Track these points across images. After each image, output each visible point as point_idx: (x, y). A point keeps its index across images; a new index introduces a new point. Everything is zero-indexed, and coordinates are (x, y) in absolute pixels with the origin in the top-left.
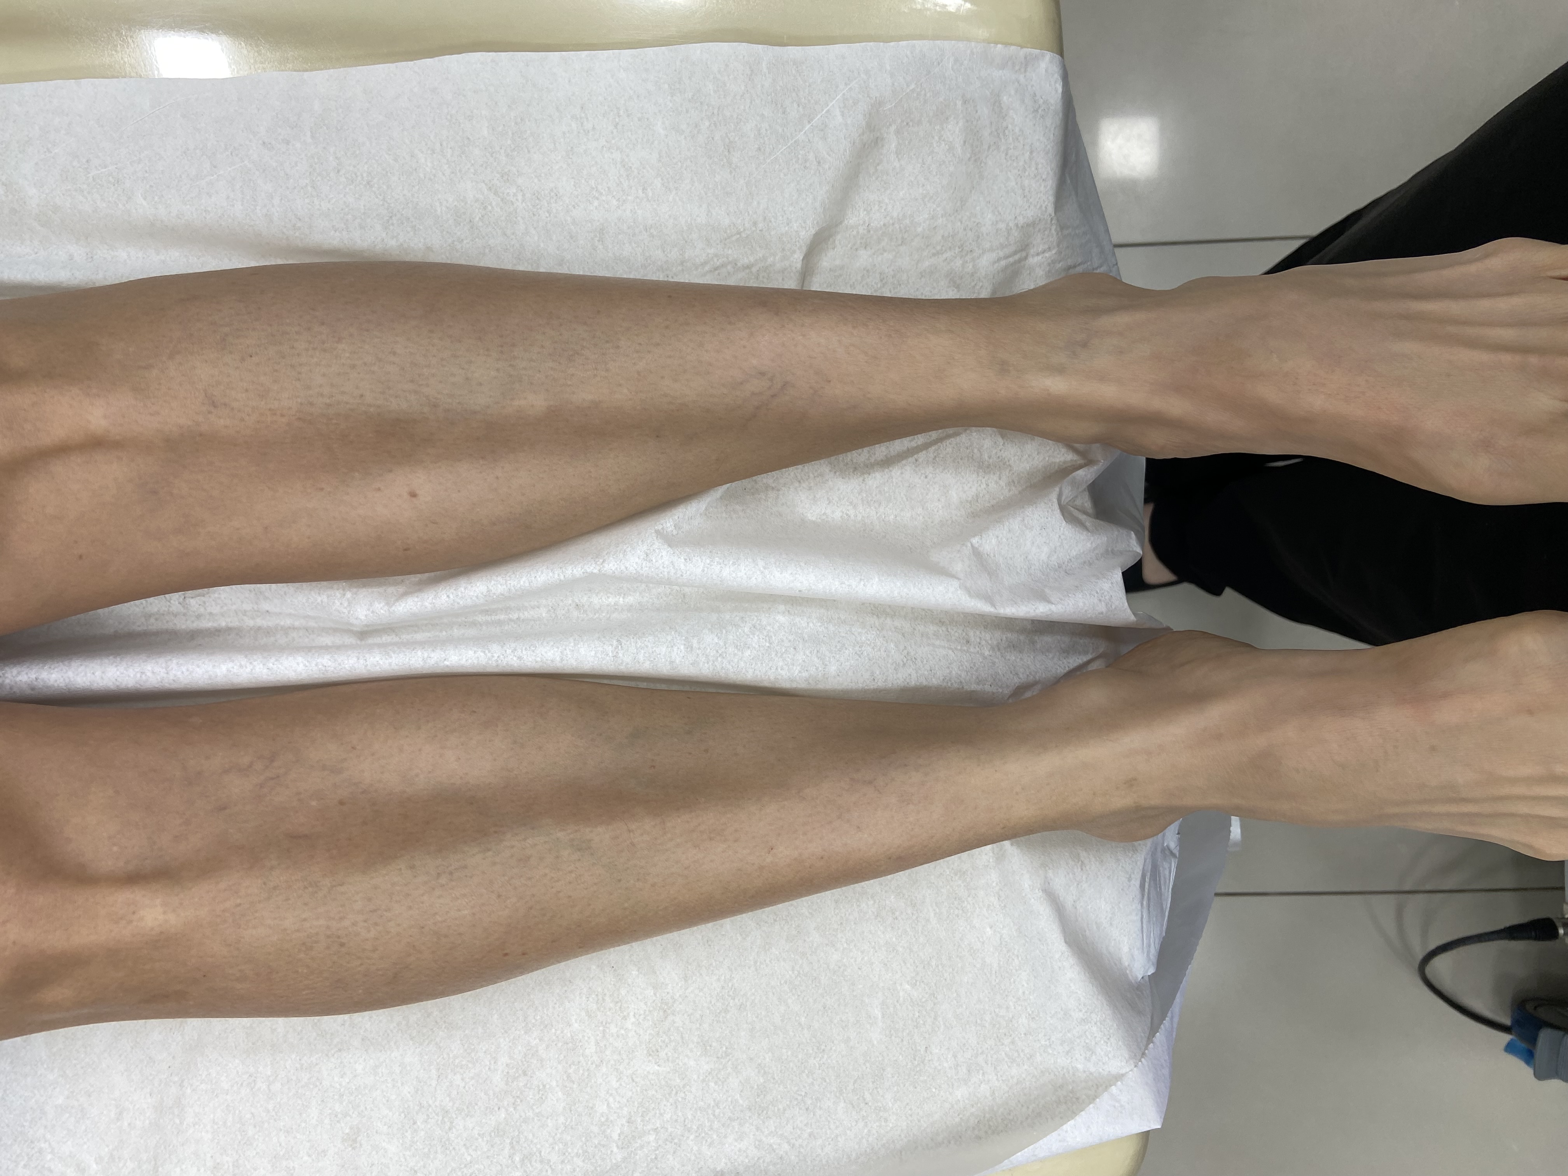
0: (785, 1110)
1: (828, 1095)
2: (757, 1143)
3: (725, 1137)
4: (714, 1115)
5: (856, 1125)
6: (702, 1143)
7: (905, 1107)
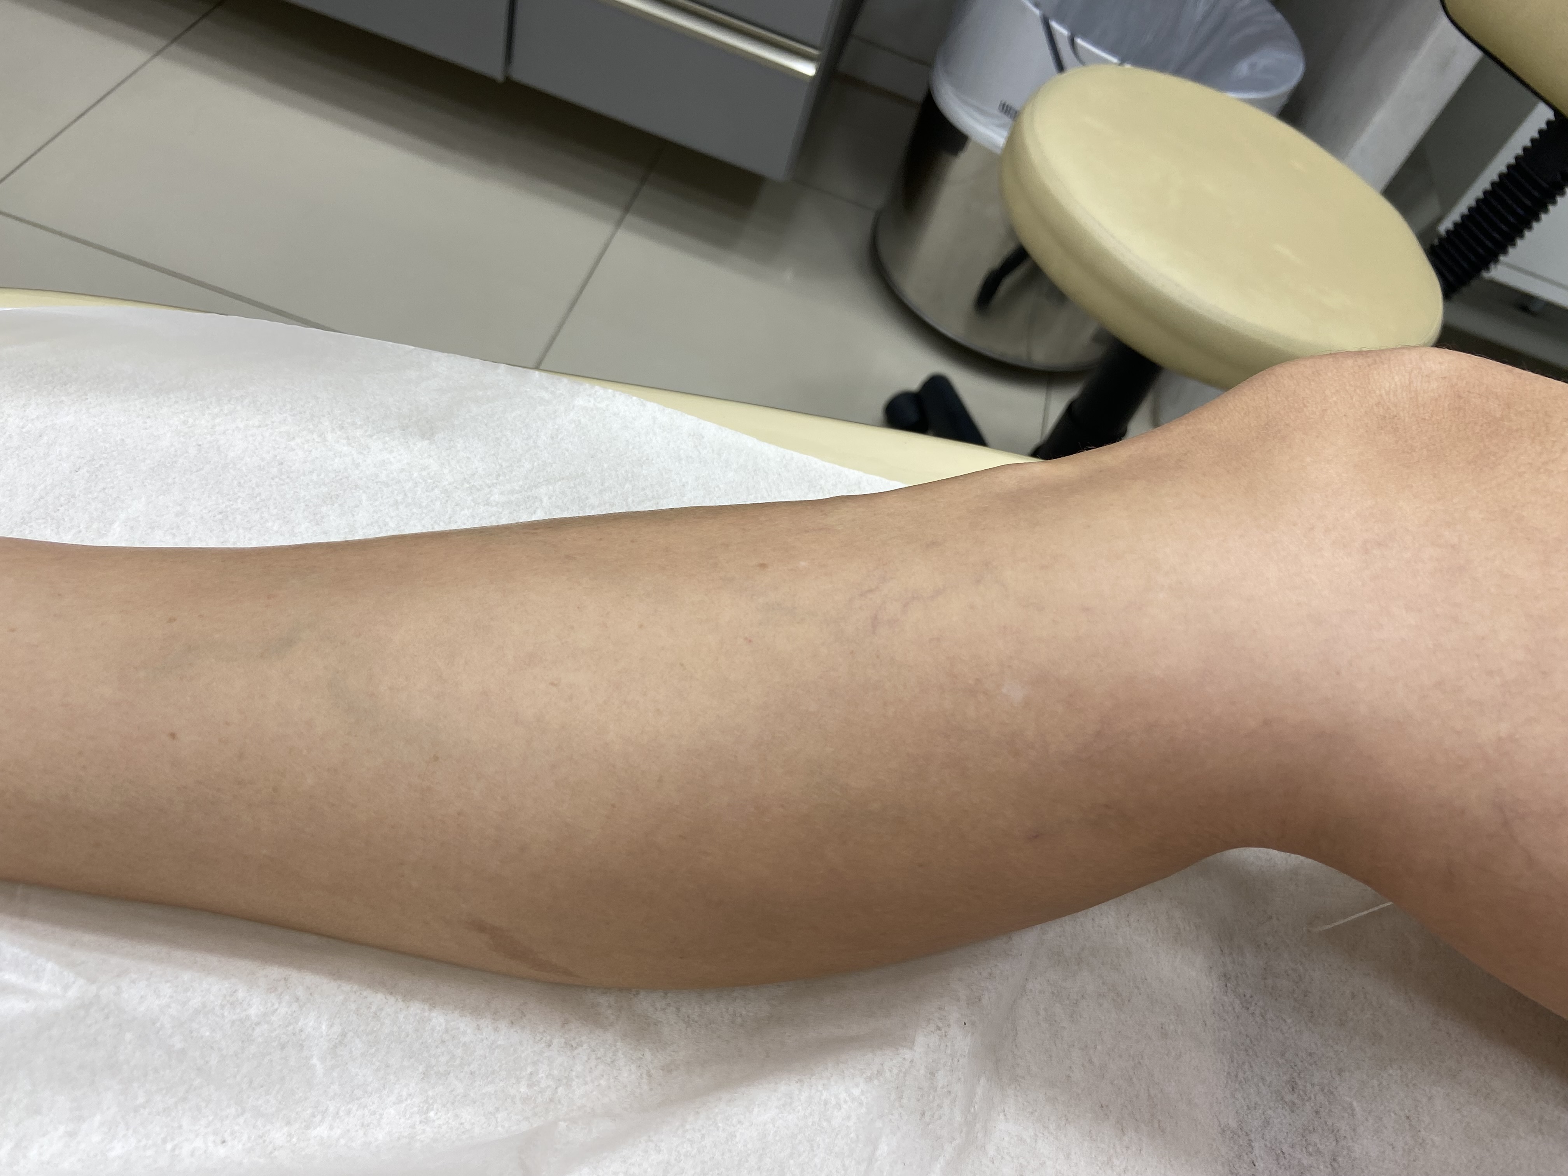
0: (311, 472)
1: (244, 468)
2: (365, 452)
3: (402, 470)
4: (405, 495)
5: (228, 430)
6: (435, 474)
7: (151, 427)
